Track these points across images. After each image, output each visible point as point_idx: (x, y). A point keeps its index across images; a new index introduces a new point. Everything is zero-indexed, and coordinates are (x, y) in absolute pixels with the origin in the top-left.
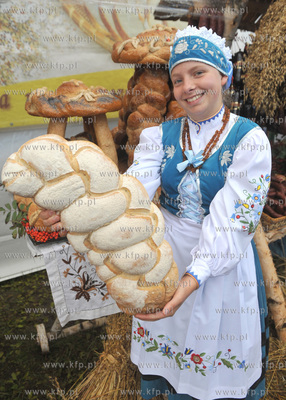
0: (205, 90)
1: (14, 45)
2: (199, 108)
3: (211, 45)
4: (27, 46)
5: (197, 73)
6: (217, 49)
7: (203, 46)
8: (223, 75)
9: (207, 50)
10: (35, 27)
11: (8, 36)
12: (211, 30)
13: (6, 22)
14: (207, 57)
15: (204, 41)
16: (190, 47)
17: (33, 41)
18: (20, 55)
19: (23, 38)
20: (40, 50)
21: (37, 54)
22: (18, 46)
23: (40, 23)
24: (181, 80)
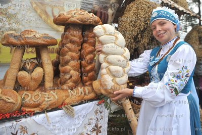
0: (166, 31)
1: (7, 24)
2: (163, 38)
3: (168, 13)
4: (14, 25)
5: (162, 24)
6: (171, 14)
7: (164, 13)
8: (174, 25)
9: (166, 14)
10: (19, 16)
11: (4, 19)
12: (168, 8)
13: (4, 12)
14: (166, 17)
15: (165, 11)
16: (158, 14)
17: (17, 22)
18: (9, 28)
19: (12, 21)
20: (21, 27)
21: (19, 29)
22: (9, 24)
23: (22, 15)
24: (155, 28)
